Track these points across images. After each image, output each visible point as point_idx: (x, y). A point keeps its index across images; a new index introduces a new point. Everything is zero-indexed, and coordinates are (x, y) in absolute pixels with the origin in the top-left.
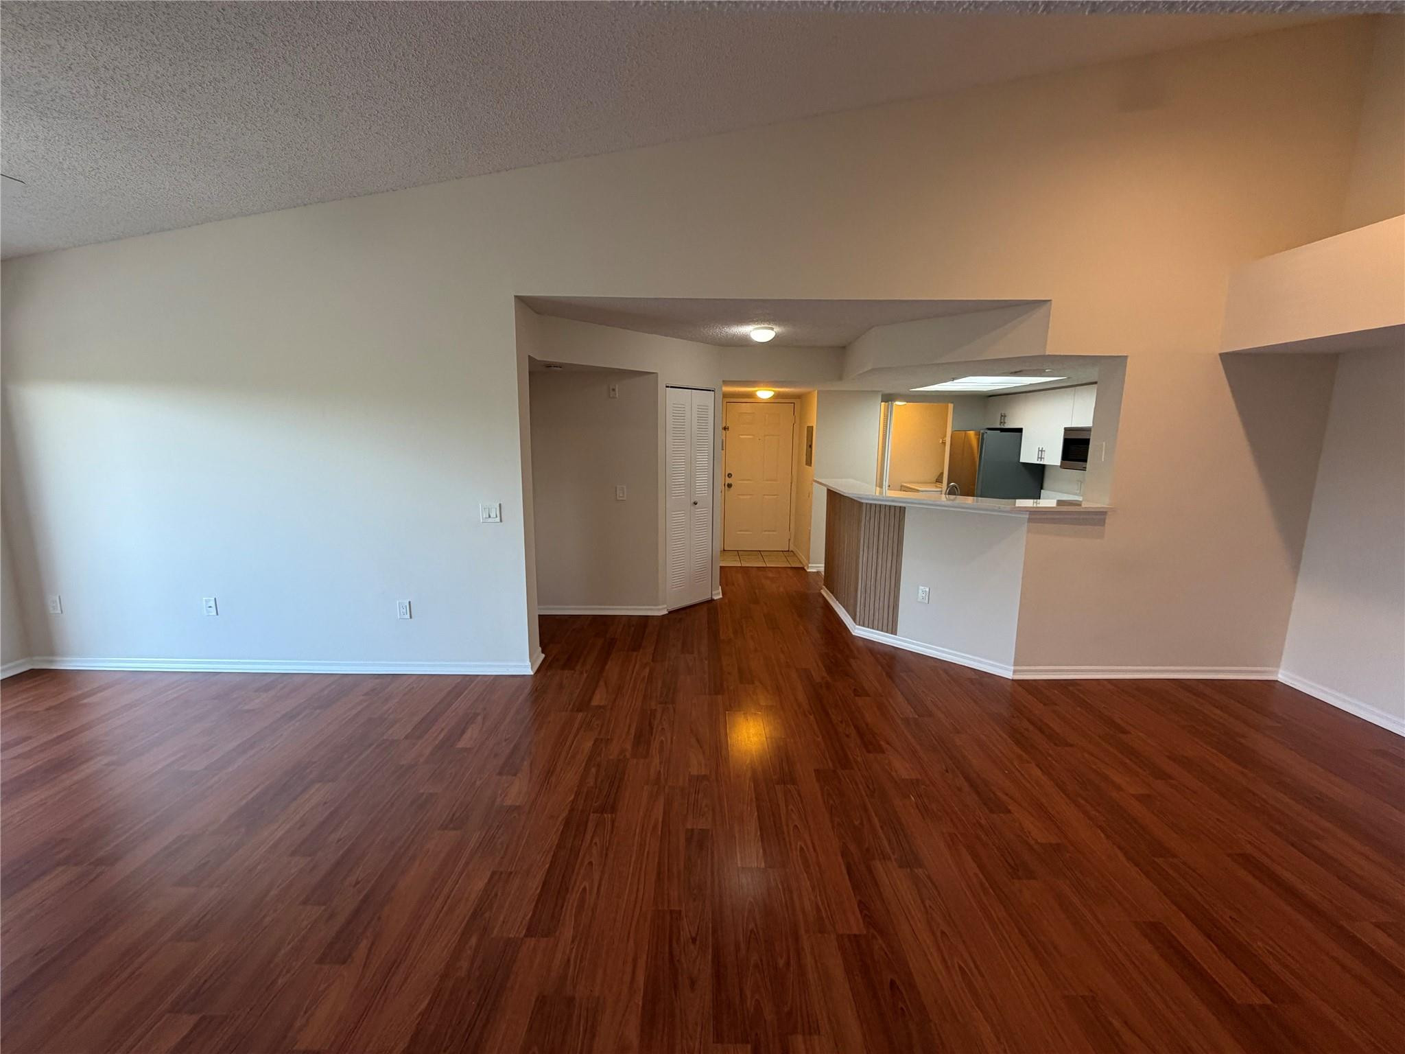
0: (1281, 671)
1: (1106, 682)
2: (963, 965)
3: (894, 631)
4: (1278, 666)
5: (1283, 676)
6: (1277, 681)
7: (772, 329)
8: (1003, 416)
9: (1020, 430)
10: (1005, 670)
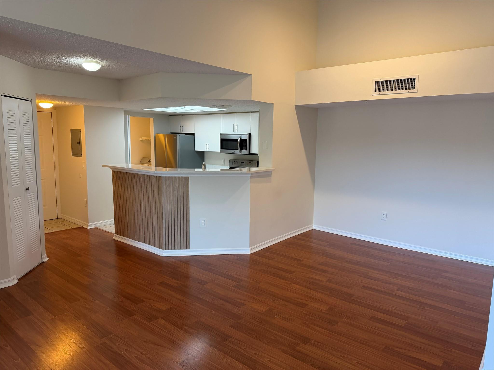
0: (314, 225)
1: (277, 245)
2: (357, 362)
3: (187, 247)
4: (313, 224)
5: (315, 227)
6: (313, 229)
7: (99, 63)
8: (181, 126)
9: (193, 134)
10: (246, 251)
